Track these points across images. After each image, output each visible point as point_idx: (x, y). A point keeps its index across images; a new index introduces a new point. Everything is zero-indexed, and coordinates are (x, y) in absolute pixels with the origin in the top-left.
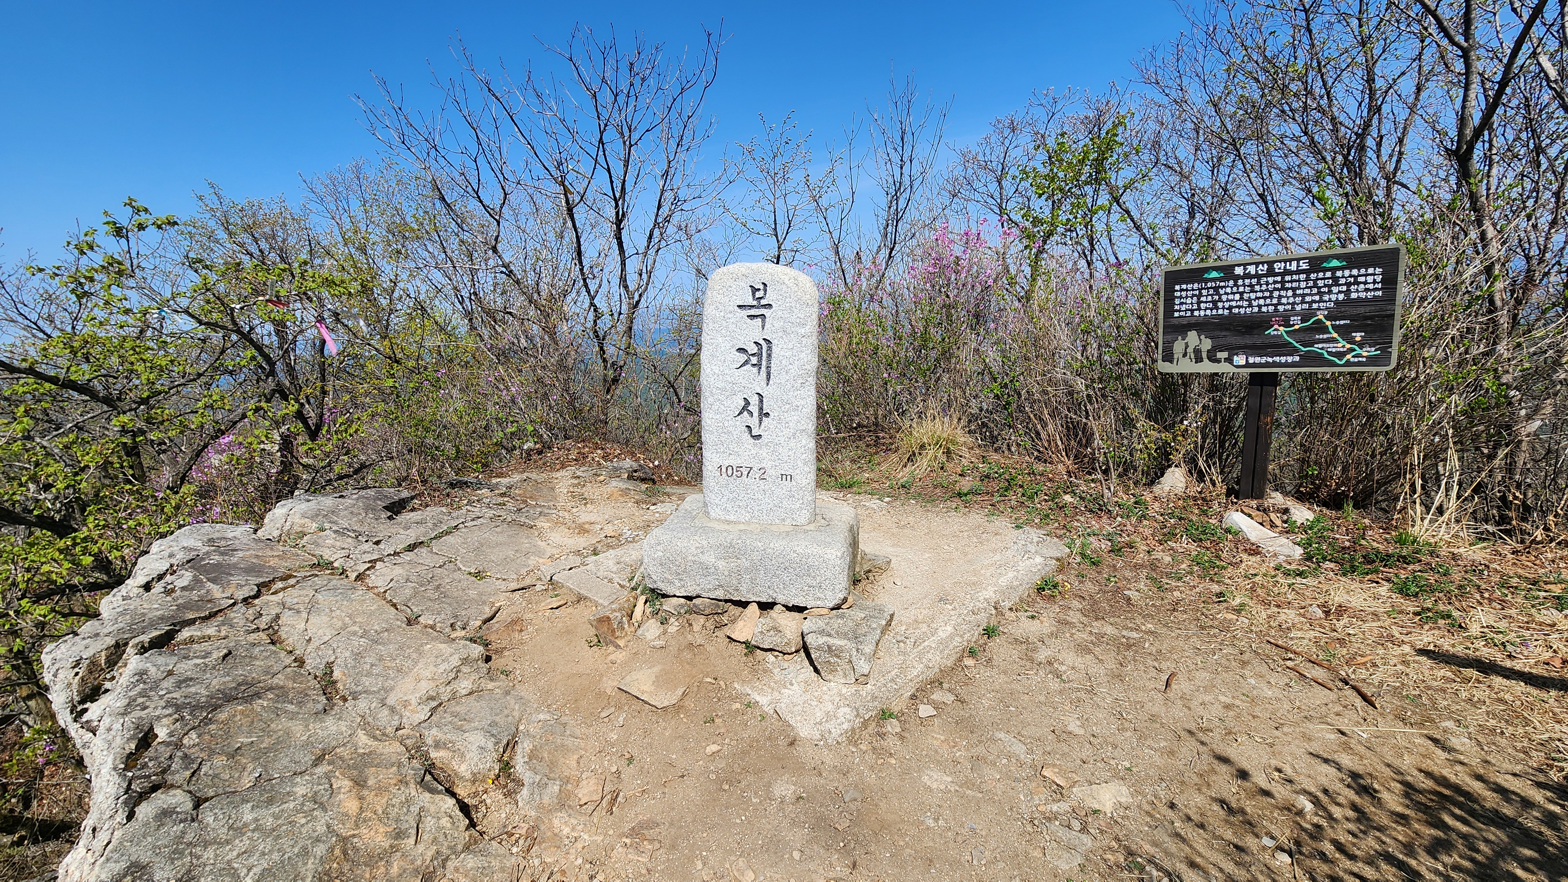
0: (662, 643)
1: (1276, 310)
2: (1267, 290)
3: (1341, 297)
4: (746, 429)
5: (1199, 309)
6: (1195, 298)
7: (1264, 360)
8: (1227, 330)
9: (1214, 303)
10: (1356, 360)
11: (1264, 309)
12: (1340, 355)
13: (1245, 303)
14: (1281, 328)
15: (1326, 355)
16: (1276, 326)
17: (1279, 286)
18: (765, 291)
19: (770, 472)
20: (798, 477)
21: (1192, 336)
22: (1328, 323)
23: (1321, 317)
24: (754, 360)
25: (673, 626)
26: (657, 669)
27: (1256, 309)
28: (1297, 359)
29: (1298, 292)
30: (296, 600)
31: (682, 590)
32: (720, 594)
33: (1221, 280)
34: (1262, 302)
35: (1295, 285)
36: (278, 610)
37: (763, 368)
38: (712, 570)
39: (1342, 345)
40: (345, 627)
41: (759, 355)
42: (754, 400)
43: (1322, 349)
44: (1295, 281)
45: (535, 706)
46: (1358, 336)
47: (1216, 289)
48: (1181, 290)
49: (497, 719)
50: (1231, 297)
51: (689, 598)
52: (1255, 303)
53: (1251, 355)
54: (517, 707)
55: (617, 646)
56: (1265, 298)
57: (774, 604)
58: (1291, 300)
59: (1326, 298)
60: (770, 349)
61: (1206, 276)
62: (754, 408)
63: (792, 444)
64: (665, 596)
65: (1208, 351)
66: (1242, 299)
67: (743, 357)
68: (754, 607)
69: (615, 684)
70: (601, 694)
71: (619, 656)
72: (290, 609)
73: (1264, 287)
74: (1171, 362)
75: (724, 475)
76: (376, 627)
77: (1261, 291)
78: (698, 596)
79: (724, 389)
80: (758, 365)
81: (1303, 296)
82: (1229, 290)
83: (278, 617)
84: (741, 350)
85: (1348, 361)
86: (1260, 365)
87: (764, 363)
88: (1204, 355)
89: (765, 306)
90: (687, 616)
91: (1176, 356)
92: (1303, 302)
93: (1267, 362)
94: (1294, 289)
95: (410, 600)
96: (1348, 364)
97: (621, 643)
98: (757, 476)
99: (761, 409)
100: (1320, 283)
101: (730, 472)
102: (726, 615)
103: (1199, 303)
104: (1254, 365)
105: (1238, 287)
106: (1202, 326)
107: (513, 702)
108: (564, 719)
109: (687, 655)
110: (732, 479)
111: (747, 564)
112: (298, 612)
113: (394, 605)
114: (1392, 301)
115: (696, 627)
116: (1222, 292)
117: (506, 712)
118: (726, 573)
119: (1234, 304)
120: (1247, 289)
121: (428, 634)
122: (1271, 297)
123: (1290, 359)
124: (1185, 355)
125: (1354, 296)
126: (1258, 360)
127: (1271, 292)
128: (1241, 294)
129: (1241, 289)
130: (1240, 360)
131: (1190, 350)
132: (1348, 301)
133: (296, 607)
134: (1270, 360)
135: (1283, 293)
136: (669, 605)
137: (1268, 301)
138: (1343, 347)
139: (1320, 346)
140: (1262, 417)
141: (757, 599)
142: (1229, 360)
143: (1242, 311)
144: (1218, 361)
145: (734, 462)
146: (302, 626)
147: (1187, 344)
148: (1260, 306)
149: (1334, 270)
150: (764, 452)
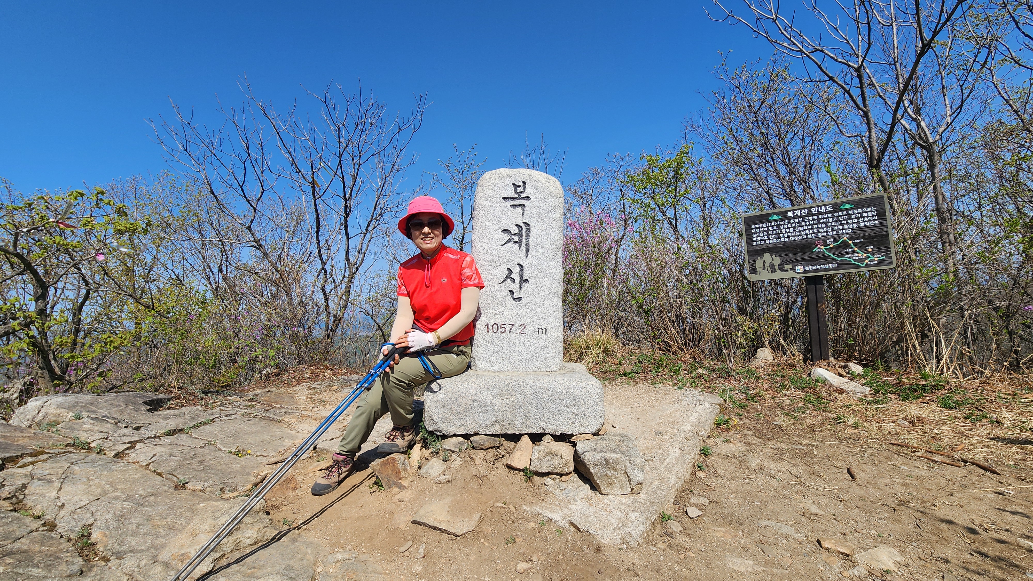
0: (448, 477)
1: (817, 236)
2: (809, 225)
3: (855, 226)
4: (509, 293)
5: (769, 239)
6: (765, 233)
7: (815, 268)
8: (788, 251)
9: (778, 234)
10: (872, 263)
11: (810, 236)
12: (862, 261)
13: (797, 234)
14: (822, 247)
15: (853, 262)
16: (819, 246)
17: (816, 221)
18: (524, 187)
19: (529, 327)
20: (552, 330)
21: (767, 256)
22: (850, 242)
23: (845, 238)
24: (516, 239)
25: (456, 462)
26: (448, 500)
27: (805, 237)
28: (836, 265)
29: (829, 224)
30: (48, 472)
31: (462, 429)
32: (497, 429)
33: (780, 220)
34: (807, 232)
35: (825, 220)
36: (25, 481)
37: (523, 244)
38: (490, 407)
39: (861, 255)
40: (105, 493)
41: (520, 235)
42: (516, 270)
43: (850, 258)
44: (826, 218)
45: (328, 548)
46: (870, 249)
47: (778, 226)
48: (756, 228)
49: (292, 563)
50: (787, 230)
51: (466, 437)
52: (803, 233)
53: (806, 265)
54: (309, 551)
55: (402, 487)
56: (809, 229)
57: (544, 434)
58: (825, 229)
59: (846, 227)
60: (528, 230)
61: (770, 218)
62: (516, 276)
63: (547, 303)
64: (445, 437)
65: (779, 265)
66: (794, 231)
67: (507, 237)
68: (526, 439)
69: (409, 519)
70: (394, 531)
71: (406, 495)
72: (39, 480)
73: (807, 223)
74: (756, 274)
75: (490, 331)
76: (141, 492)
77: (806, 225)
78: (476, 434)
79: (493, 262)
80: (519, 243)
81: (832, 226)
82: (785, 226)
83: (24, 487)
84: (505, 231)
85: (867, 264)
86: (813, 271)
87: (524, 240)
88: (777, 268)
89: (524, 198)
90: (468, 451)
91: (758, 270)
92: (833, 230)
93: (817, 269)
94: (826, 223)
95: (175, 470)
96: (867, 266)
97: (405, 483)
98: (518, 331)
99: (521, 277)
100: (841, 218)
101: (495, 328)
102: (502, 448)
103: (768, 235)
104: (810, 271)
105: (791, 224)
106: (773, 250)
107: (303, 547)
108: (362, 557)
109: (474, 485)
110: (496, 335)
111: (521, 399)
112: (50, 482)
113: (160, 474)
114: (886, 226)
115: (477, 461)
116: (782, 228)
117: (299, 556)
118: (503, 409)
119: (790, 234)
120: (797, 225)
121: (199, 496)
122: (813, 229)
123: (831, 266)
124: (764, 269)
125: (862, 224)
126: (811, 268)
127: (812, 226)
128: (794, 228)
129: (793, 225)
130: (800, 269)
131: (767, 265)
132: (859, 228)
133: (48, 477)
134: (819, 267)
135: (819, 226)
136: (449, 444)
137: (811, 231)
138: (862, 255)
139: (848, 256)
140: (819, 305)
141: (529, 431)
142: (793, 269)
143: (796, 238)
144: (786, 271)
145: (499, 320)
146: (54, 494)
147: (764, 261)
148: (807, 235)
149: (847, 210)
150: (523, 311)
